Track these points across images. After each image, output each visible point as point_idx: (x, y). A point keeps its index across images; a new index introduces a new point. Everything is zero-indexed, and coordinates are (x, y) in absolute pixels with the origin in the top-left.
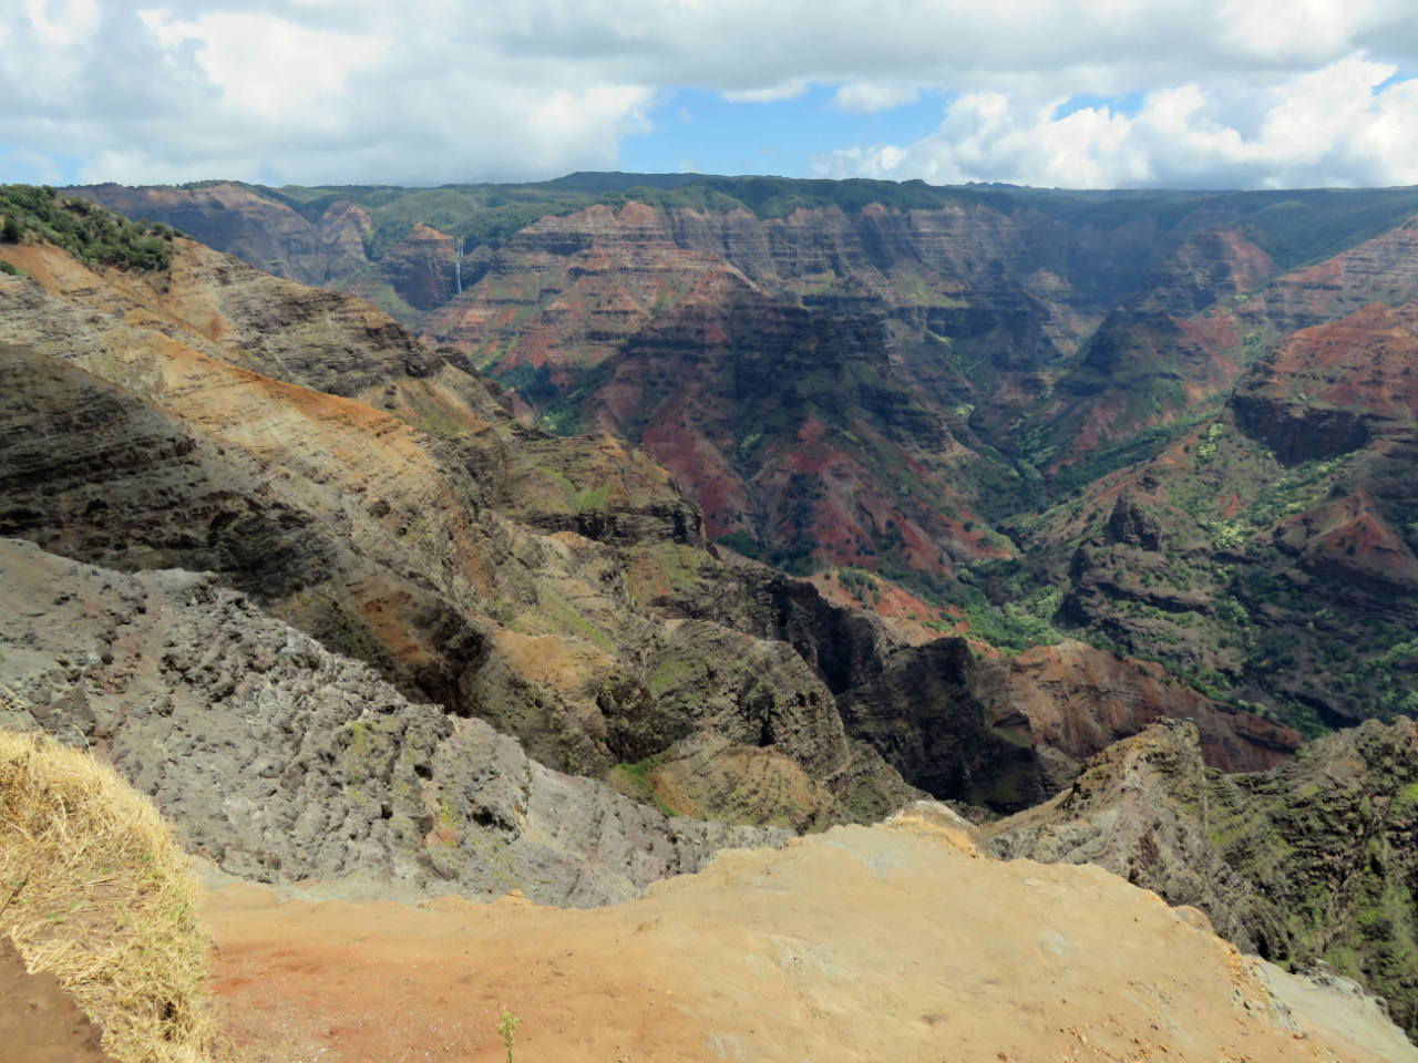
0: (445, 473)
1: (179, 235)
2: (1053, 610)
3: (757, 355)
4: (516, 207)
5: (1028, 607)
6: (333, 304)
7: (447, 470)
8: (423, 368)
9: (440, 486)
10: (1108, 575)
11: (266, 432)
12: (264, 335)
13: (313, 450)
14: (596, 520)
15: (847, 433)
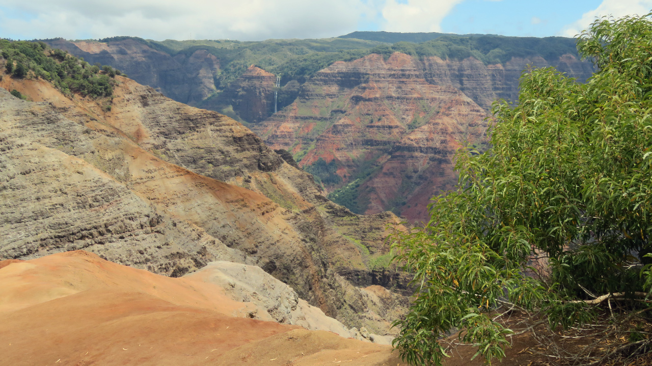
0: (306, 242)
1: (118, 74)
4: (317, 55)
6: (212, 120)
7: (307, 240)
8: (270, 164)
9: (304, 251)
11: (193, 210)
12: (168, 140)
13: (223, 223)
14: (384, 276)
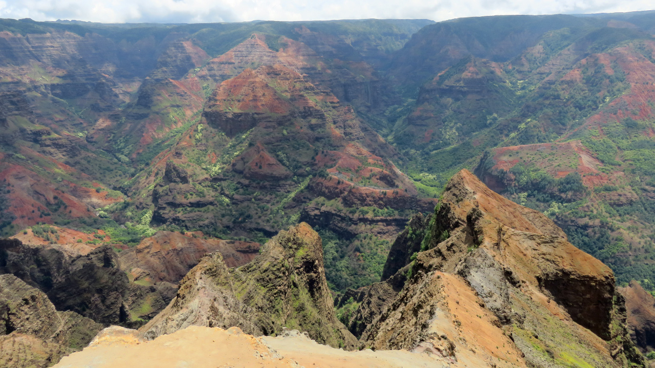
2: (149, 220)
5: (137, 222)
15: (18, 155)
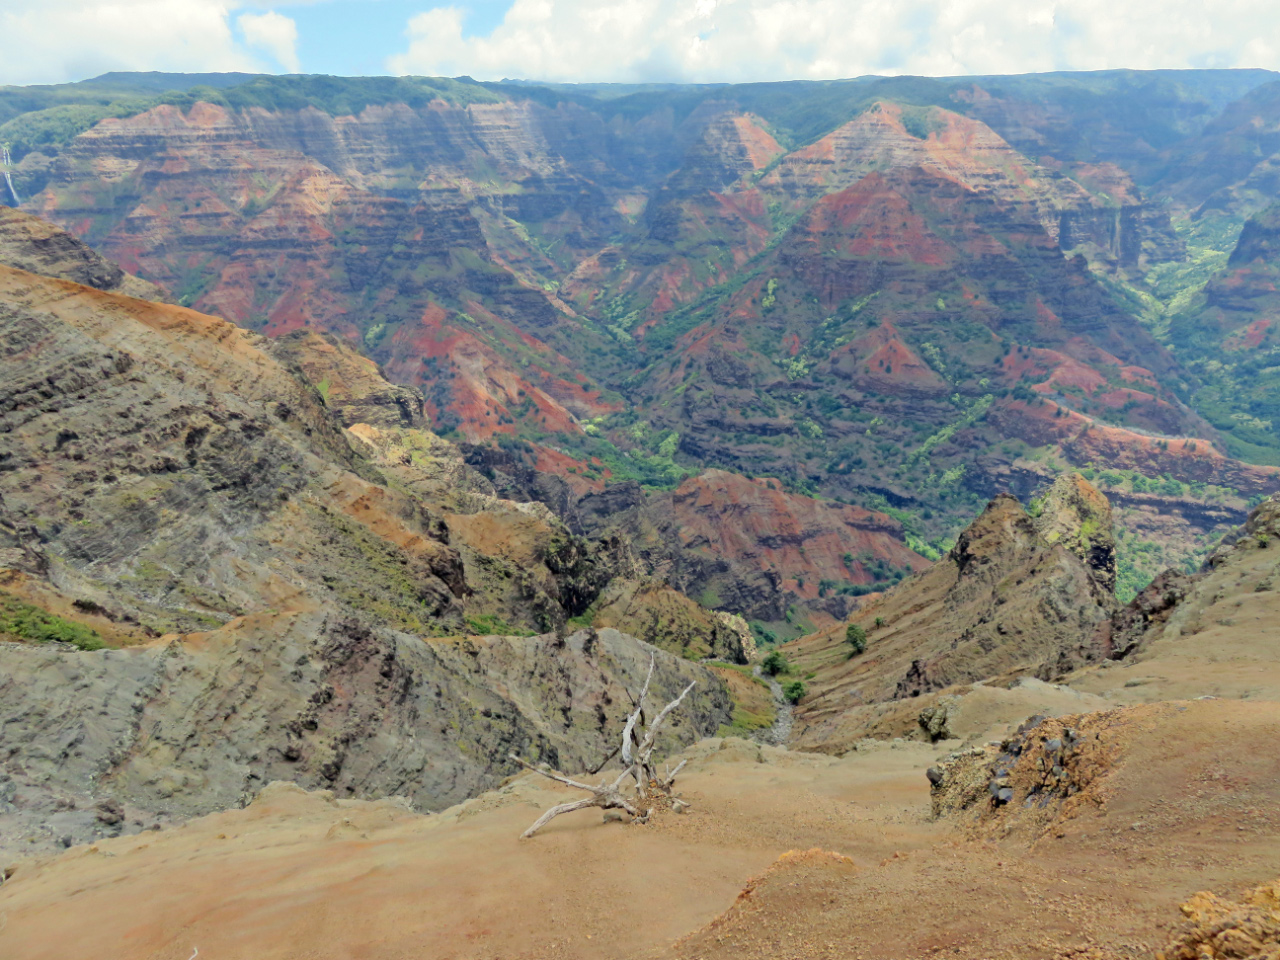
0: (293, 373)
2: (672, 448)
3: (365, 249)
5: (652, 449)
7: (292, 370)
9: (296, 386)
10: (715, 414)
15: (464, 315)
